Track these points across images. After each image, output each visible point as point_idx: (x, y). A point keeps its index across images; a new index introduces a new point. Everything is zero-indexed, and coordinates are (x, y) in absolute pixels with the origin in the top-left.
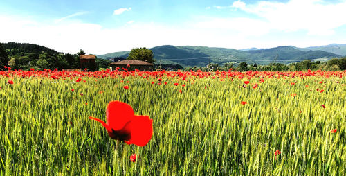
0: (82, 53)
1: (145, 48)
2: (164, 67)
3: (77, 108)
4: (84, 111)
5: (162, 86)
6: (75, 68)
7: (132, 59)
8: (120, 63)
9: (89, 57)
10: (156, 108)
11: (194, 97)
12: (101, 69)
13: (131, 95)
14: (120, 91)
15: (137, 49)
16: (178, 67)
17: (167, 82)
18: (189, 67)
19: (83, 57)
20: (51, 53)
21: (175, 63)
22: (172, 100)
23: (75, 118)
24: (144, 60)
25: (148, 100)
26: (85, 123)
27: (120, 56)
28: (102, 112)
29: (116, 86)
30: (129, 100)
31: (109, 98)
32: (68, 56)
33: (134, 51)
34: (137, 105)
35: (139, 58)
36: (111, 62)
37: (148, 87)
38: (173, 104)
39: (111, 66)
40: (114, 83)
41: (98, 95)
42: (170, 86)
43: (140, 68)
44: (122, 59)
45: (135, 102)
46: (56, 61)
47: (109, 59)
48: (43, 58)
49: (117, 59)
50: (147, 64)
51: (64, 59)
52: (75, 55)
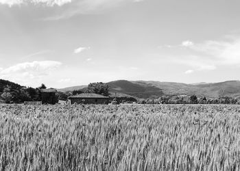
0: (43, 87)
1: (101, 83)
2: (119, 101)
3: (37, 145)
4: (44, 147)
5: (116, 121)
6: (36, 100)
7: (89, 92)
8: (78, 96)
9: (50, 91)
10: (111, 144)
11: (147, 132)
12: (60, 101)
13: (88, 131)
14: (78, 126)
15: (94, 84)
16: (131, 100)
17: (122, 117)
18: (142, 100)
19: (44, 90)
20: (15, 87)
21: (129, 96)
22: (126, 135)
23: (34, 156)
24: (100, 93)
25: (103, 135)
26: (44, 161)
27: (78, 89)
28: (60, 149)
29: (73, 121)
30: (86, 135)
31: (67, 133)
32: (31, 90)
33: (91, 85)
34: (93, 141)
35: (96, 91)
36: (70, 95)
37: (103, 122)
38: (127, 140)
39: (70, 98)
40: (72, 117)
41: (56, 132)
42: (124, 121)
43: (96, 101)
44: (80, 92)
45: (91, 137)
46: (19, 94)
47: (68, 92)
48: (7, 91)
49: (75, 93)
50: (103, 97)
51: (27, 93)
52: (37, 89)
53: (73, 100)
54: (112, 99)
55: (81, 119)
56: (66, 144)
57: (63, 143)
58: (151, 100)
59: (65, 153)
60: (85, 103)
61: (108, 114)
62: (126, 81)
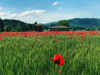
0: (36, 23)
1: (65, 20)
2: (75, 29)
6: (33, 30)
7: (59, 25)
8: (53, 27)
9: (39, 25)
12: (44, 30)
13: (58, 44)
14: (54, 42)
15: (61, 21)
16: (82, 29)
18: (87, 29)
19: (36, 25)
20: (22, 23)
21: (81, 27)
24: (65, 26)
28: (46, 52)
29: (52, 40)
30: (58, 46)
31: (49, 45)
32: (30, 25)
33: (60, 21)
34: (61, 49)
35: (63, 25)
36: (49, 27)
37: (66, 40)
39: (49, 29)
40: (51, 38)
41: (44, 44)
42: (77, 40)
43: (63, 30)
44: (54, 25)
45: (60, 47)
46: (24, 27)
47: (48, 26)
48: (19, 26)
49: (52, 25)
50: (66, 27)
51: (28, 26)
52: (33, 24)
53: (51, 30)
54: (71, 28)
55: (55, 39)
56: (49, 50)
57: (47, 49)
58: (92, 29)
59: (48, 54)
60: (57, 31)
61: (69, 36)
62: (79, 19)
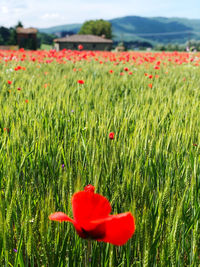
0: (20, 25)
2: (127, 46)
3: (15, 109)
4: (24, 113)
7: (84, 33)
8: (68, 39)
9: (29, 32)
10: (118, 110)
11: (169, 95)
12: (43, 46)
13: (84, 90)
15: (91, 21)
16: (145, 45)
18: (160, 45)
19: (20, 30)
21: (143, 40)
22: (139, 98)
23: (13, 125)
24: (100, 35)
25: (106, 97)
26: (25, 131)
27: (68, 29)
28: (47, 115)
29: (64, 76)
30: (82, 97)
33: (87, 23)
34: (92, 106)
35: (94, 32)
37: (106, 78)
39: (57, 42)
40: (62, 71)
41: (41, 91)
43: (94, 47)
44: (71, 33)
45: (89, 101)
47: (53, 34)
49: (64, 34)
50: (104, 40)
52: (11, 28)
53: (63, 46)
54: (116, 44)
55: (74, 74)
56: (55, 109)
57: (51, 108)
58: (173, 46)
59: (54, 121)
61: (112, 66)
